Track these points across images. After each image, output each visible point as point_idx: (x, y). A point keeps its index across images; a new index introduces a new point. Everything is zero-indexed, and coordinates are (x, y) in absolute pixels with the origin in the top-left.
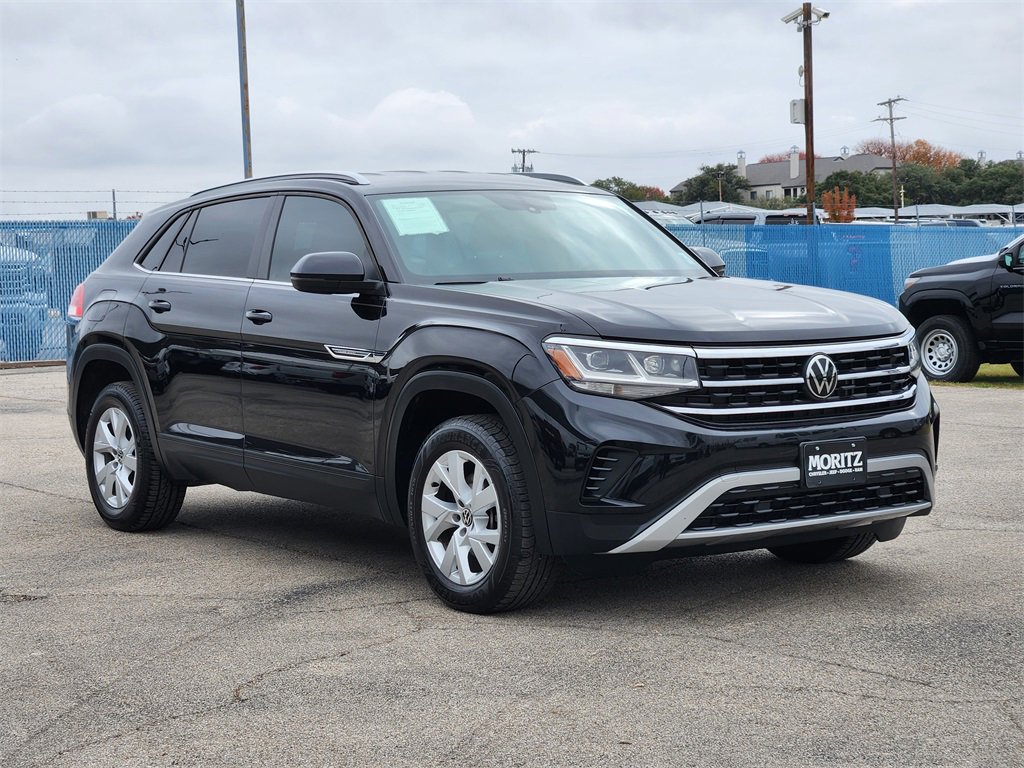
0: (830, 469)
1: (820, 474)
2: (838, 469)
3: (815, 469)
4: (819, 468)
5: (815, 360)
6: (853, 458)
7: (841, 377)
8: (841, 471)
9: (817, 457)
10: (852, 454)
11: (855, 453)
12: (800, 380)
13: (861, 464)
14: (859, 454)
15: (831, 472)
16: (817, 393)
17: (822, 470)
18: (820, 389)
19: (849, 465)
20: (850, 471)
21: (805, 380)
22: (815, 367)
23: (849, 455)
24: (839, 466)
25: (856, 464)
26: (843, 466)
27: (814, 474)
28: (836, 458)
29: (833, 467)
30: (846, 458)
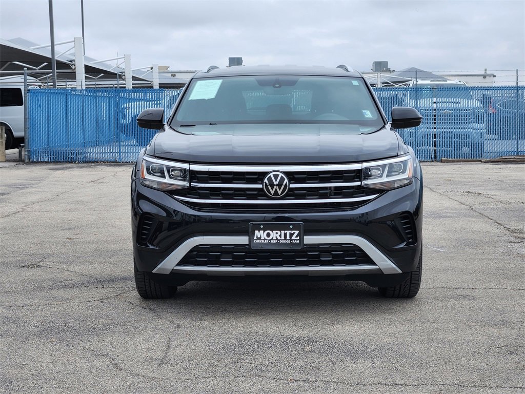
0: (272, 239)
1: (263, 241)
2: (279, 240)
3: (259, 239)
4: (262, 238)
5: (271, 175)
6: (291, 235)
7: (292, 186)
8: (281, 242)
9: (262, 232)
10: (291, 232)
11: (293, 232)
12: (260, 186)
13: (298, 238)
14: (297, 232)
15: (272, 241)
16: (271, 194)
17: (265, 239)
18: (272, 192)
19: (288, 238)
20: (289, 242)
21: (263, 186)
22: (270, 179)
23: (288, 232)
24: (279, 238)
25: (293, 238)
26: (283, 238)
27: (258, 241)
28: (277, 233)
29: (275, 238)
30: (285, 235)
